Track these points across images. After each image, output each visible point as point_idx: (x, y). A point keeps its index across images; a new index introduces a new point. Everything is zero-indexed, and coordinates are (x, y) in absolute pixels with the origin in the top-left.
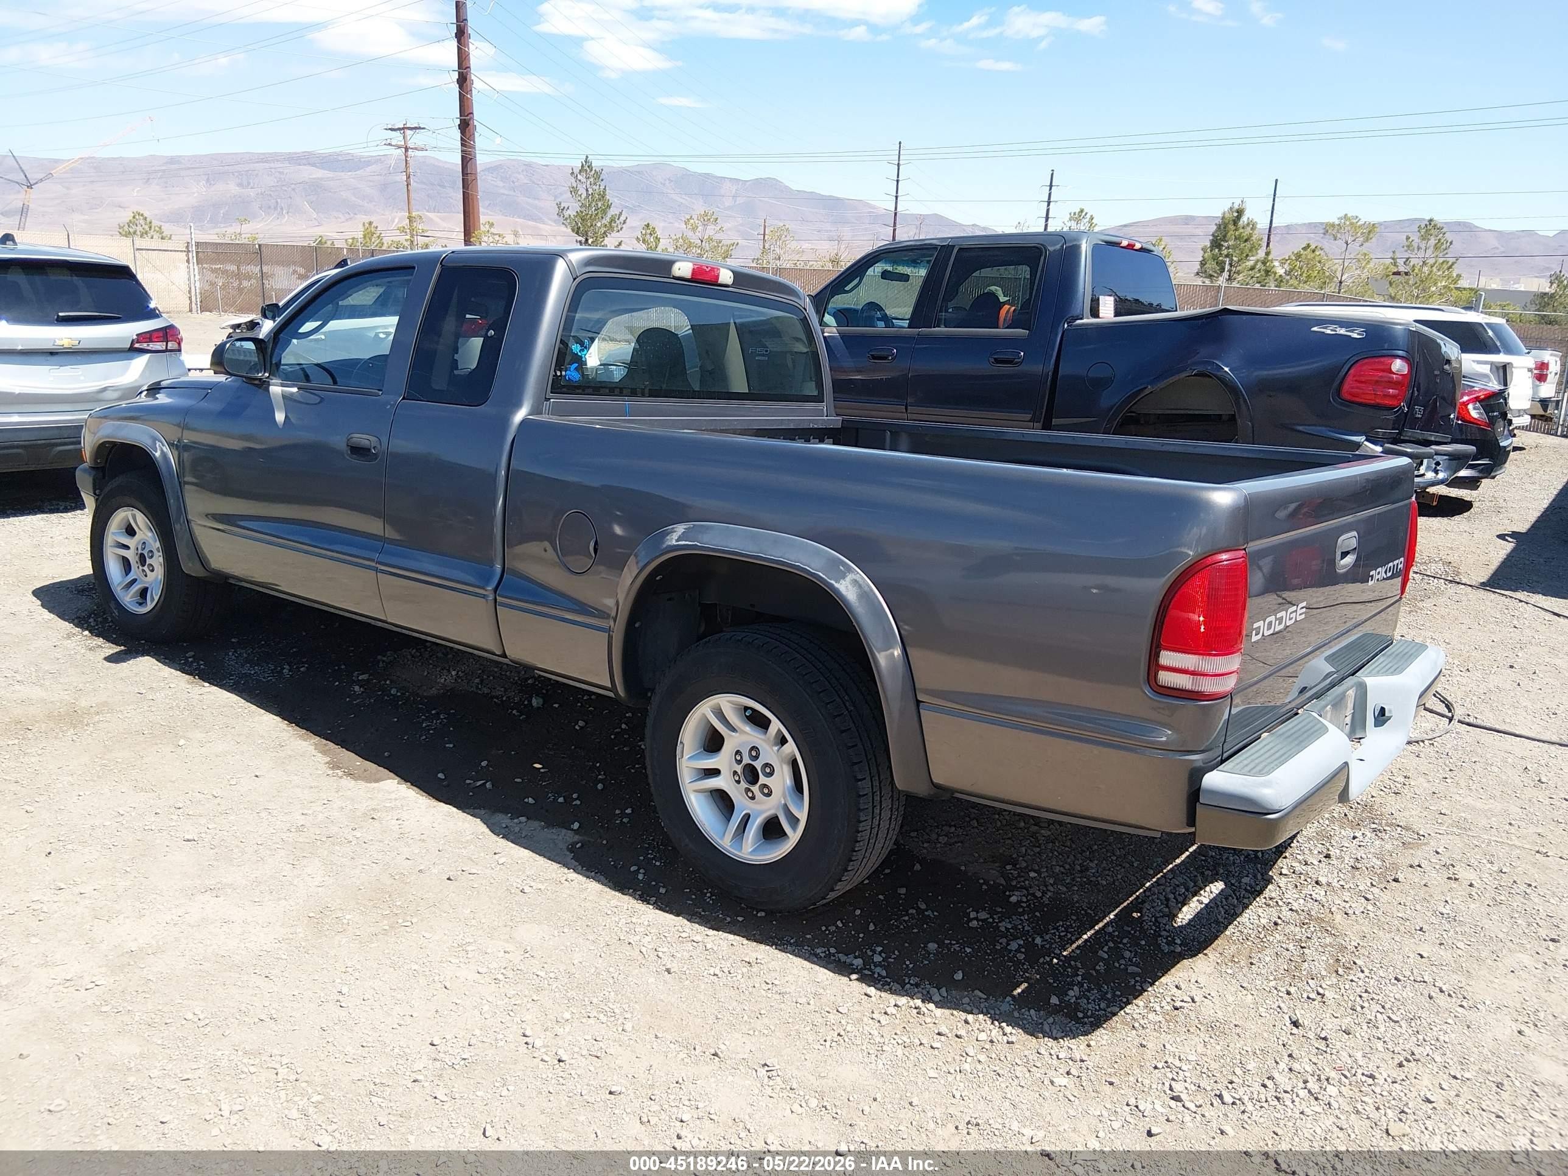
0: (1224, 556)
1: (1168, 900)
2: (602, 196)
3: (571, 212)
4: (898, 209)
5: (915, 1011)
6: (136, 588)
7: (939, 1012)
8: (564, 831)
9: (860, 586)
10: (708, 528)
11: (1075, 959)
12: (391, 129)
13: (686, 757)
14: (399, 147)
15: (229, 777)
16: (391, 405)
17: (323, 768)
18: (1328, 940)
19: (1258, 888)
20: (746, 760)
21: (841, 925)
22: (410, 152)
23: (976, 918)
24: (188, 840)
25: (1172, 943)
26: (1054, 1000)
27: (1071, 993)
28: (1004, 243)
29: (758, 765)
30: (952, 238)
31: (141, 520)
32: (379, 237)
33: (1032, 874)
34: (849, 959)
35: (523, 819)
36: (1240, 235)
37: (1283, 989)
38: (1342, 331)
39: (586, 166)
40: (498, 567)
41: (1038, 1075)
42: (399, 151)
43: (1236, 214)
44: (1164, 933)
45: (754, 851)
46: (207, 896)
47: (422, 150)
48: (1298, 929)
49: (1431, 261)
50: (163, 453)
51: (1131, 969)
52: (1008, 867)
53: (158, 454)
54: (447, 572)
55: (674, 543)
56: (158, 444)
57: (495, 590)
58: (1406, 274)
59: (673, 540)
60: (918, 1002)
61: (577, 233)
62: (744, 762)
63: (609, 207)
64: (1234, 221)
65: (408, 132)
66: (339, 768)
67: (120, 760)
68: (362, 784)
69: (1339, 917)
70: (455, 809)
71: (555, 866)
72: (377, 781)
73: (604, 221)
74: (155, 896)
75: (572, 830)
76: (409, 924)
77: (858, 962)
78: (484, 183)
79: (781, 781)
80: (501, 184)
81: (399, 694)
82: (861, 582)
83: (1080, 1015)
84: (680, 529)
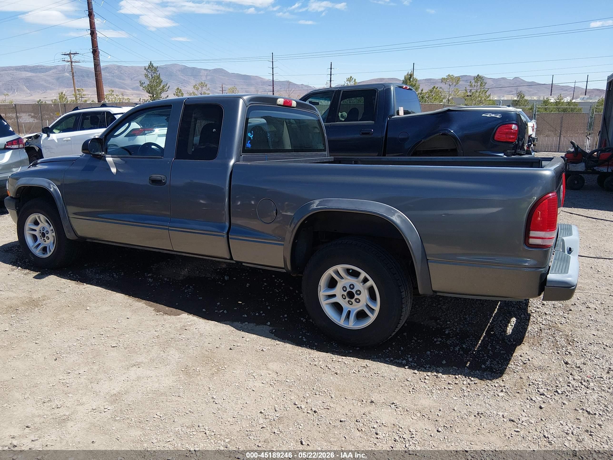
0: (550, 195)
1: (500, 326)
2: (159, 78)
3: (146, 85)
4: (274, 79)
5: (435, 377)
6: (41, 247)
7: (444, 376)
8: (265, 326)
9: (401, 218)
10: (332, 200)
11: (481, 351)
12: (64, 55)
13: (322, 291)
14: (68, 62)
15: (116, 320)
16: (169, 162)
17: (154, 313)
18: (561, 333)
19: (528, 318)
20: (349, 290)
21: (390, 349)
22: (73, 64)
23: (438, 341)
24: (114, 347)
25: (510, 341)
26: (483, 366)
27: (487, 363)
28: (361, 88)
29: (354, 291)
30: (339, 87)
31: (42, 218)
32: (66, 99)
33: (448, 323)
34: (400, 361)
35: (246, 323)
36: (412, 84)
37: (556, 352)
38: (493, 115)
39: (151, 66)
40: (227, 224)
41: (492, 393)
42: (68, 63)
43: (409, 76)
44: (506, 338)
45: (354, 324)
46: (135, 368)
47: (78, 62)
48: (549, 331)
49: (479, 91)
50: (55, 190)
51: (502, 352)
52: (438, 321)
53: (52, 190)
54: (205, 228)
55: (315, 207)
56: (51, 185)
57: (228, 233)
58: (471, 96)
59: (314, 206)
60: (435, 373)
61: (149, 93)
62: (347, 291)
63: (162, 81)
64: (409, 79)
65: (72, 55)
66: (160, 312)
67: (65, 318)
68: (173, 317)
69: (559, 325)
70: (216, 322)
71: (269, 339)
72: (179, 315)
73: (160, 88)
74: (112, 371)
75: (267, 325)
76: (224, 368)
77: (404, 362)
78: (104, 74)
79: (364, 297)
80: (108, 75)
81: (168, 280)
82: (402, 216)
83: (495, 370)
84: (317, 202)
